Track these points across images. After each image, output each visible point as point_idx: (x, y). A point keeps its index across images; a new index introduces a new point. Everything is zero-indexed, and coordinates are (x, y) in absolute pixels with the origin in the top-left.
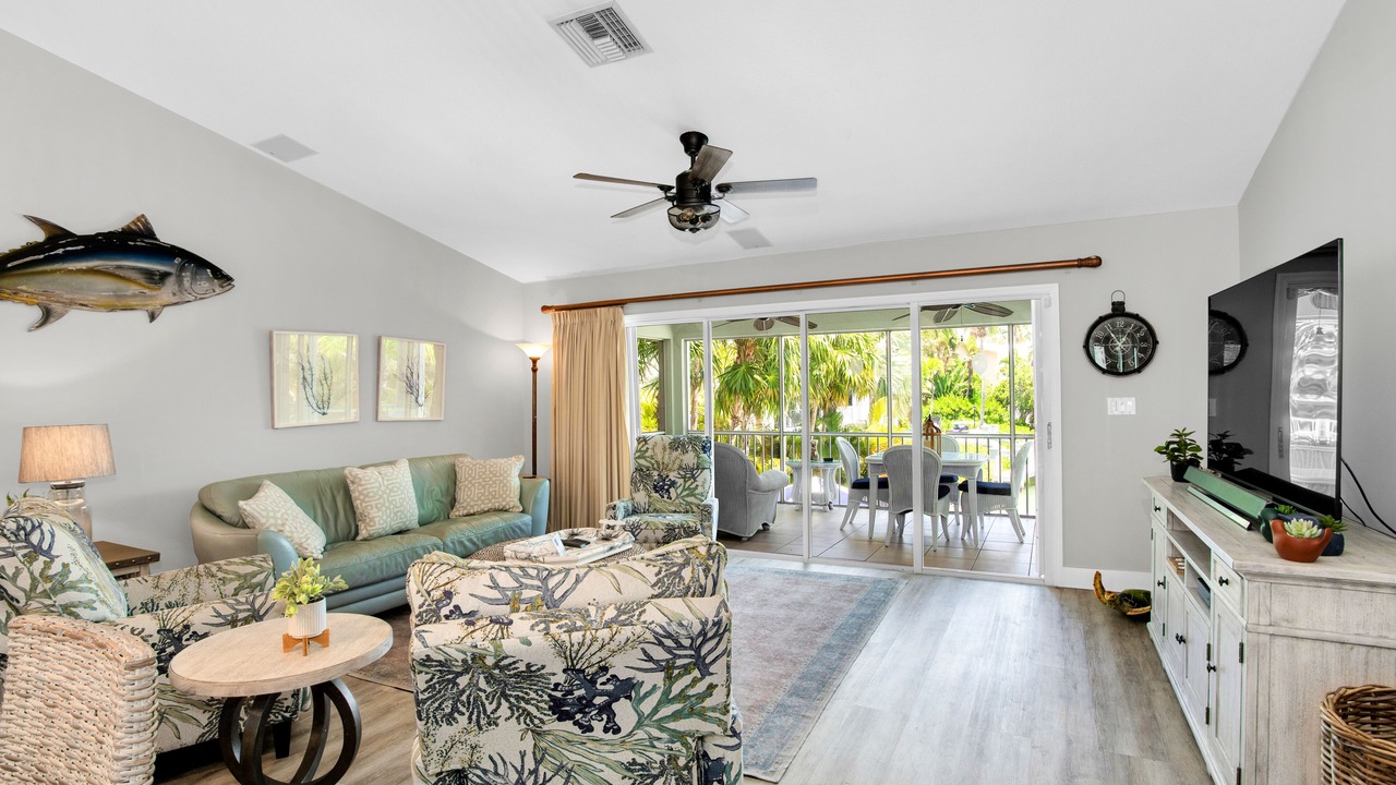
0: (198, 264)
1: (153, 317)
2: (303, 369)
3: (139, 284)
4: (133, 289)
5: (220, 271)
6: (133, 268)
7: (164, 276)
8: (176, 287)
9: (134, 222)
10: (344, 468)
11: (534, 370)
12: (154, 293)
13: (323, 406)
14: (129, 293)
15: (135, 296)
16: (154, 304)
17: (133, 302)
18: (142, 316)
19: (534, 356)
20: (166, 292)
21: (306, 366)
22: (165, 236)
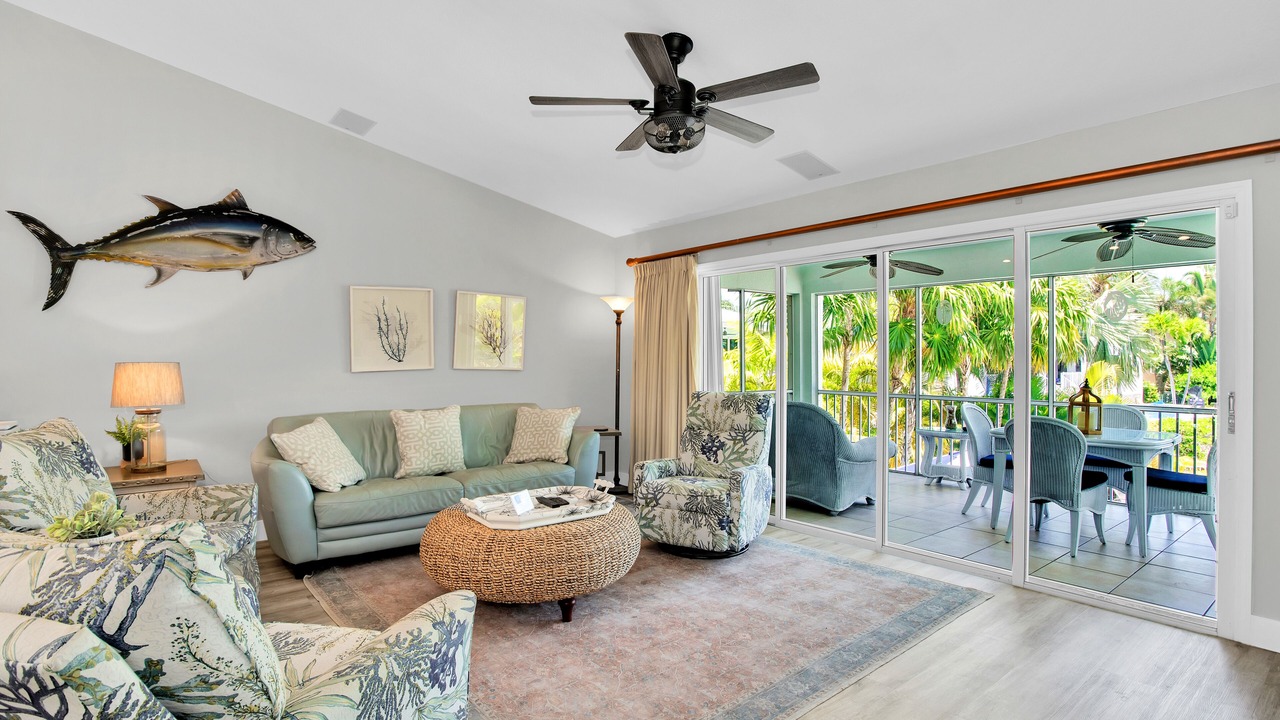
0: (284, 228)
1: (245, 276)
2: (379, 320)
3: (232, 248)
4: (228, 251)
5: (303, 234)
6: (227, 234)
7: (253, 240)
8: (263, 249)
9: (229, 197)
10: (390, 411)
11: (618, 323)
12: (245, 255)
13: (397, 355)
14: (224, 255)
15: (228, 257)
16: (245, 264)
17: (227, 263)
18: (237, 275)
19: (618, 308)
20: (255, 254)
21: (383, 318)
22: (255, 206)
